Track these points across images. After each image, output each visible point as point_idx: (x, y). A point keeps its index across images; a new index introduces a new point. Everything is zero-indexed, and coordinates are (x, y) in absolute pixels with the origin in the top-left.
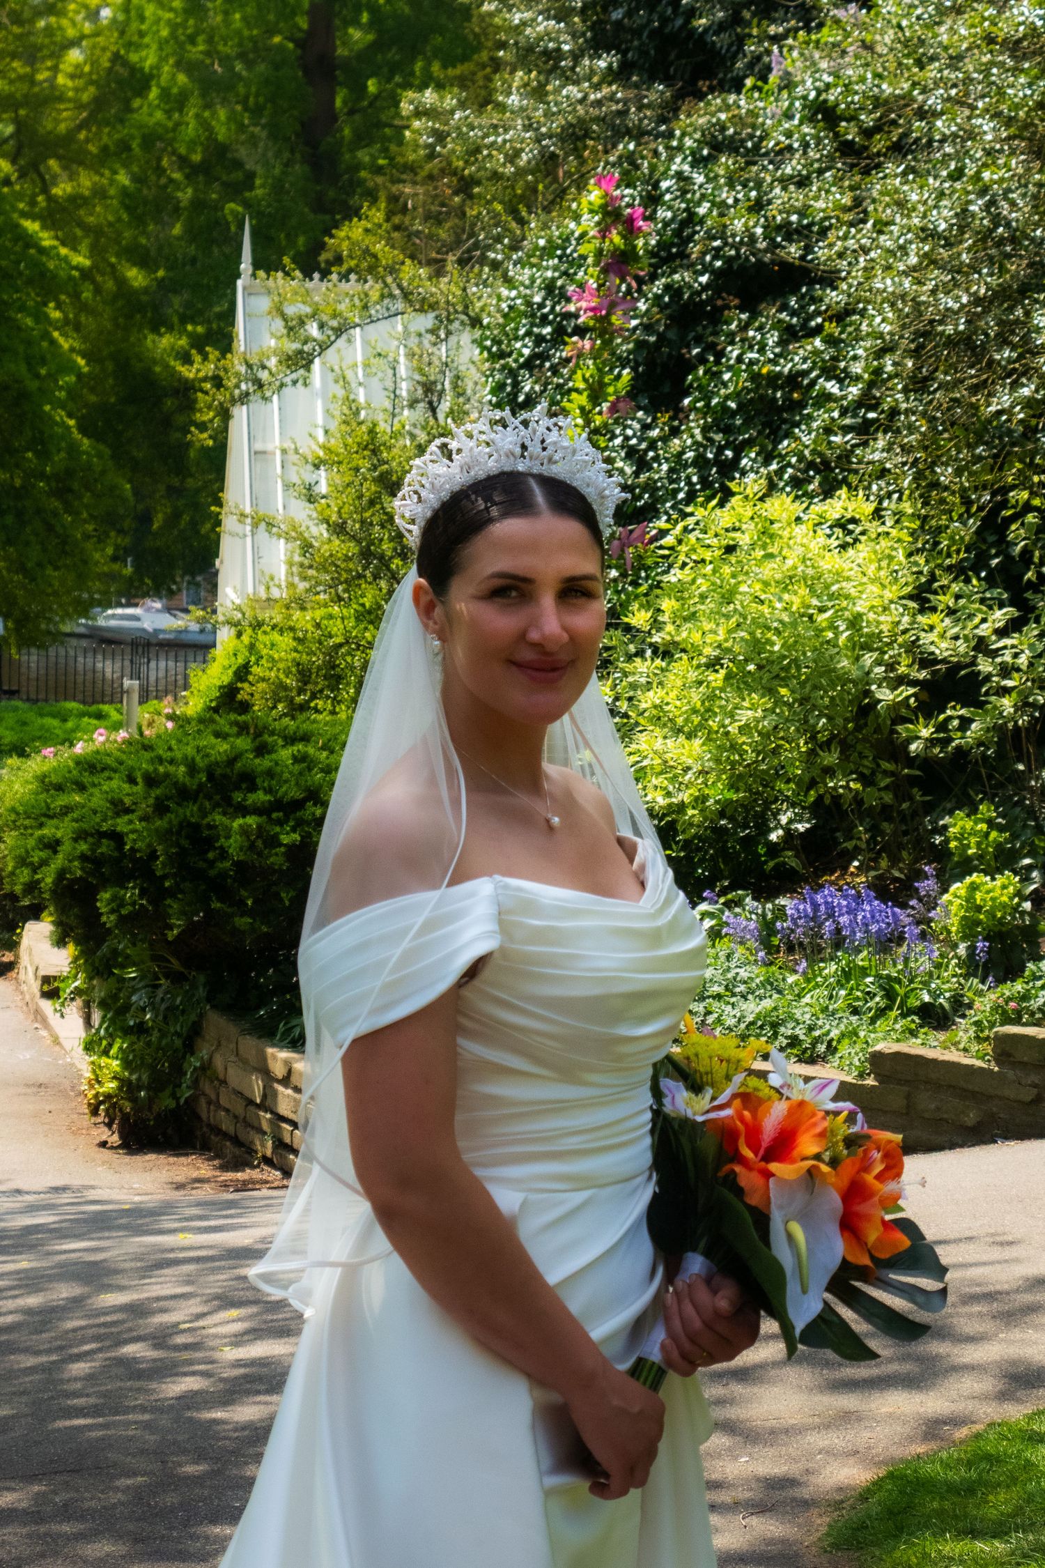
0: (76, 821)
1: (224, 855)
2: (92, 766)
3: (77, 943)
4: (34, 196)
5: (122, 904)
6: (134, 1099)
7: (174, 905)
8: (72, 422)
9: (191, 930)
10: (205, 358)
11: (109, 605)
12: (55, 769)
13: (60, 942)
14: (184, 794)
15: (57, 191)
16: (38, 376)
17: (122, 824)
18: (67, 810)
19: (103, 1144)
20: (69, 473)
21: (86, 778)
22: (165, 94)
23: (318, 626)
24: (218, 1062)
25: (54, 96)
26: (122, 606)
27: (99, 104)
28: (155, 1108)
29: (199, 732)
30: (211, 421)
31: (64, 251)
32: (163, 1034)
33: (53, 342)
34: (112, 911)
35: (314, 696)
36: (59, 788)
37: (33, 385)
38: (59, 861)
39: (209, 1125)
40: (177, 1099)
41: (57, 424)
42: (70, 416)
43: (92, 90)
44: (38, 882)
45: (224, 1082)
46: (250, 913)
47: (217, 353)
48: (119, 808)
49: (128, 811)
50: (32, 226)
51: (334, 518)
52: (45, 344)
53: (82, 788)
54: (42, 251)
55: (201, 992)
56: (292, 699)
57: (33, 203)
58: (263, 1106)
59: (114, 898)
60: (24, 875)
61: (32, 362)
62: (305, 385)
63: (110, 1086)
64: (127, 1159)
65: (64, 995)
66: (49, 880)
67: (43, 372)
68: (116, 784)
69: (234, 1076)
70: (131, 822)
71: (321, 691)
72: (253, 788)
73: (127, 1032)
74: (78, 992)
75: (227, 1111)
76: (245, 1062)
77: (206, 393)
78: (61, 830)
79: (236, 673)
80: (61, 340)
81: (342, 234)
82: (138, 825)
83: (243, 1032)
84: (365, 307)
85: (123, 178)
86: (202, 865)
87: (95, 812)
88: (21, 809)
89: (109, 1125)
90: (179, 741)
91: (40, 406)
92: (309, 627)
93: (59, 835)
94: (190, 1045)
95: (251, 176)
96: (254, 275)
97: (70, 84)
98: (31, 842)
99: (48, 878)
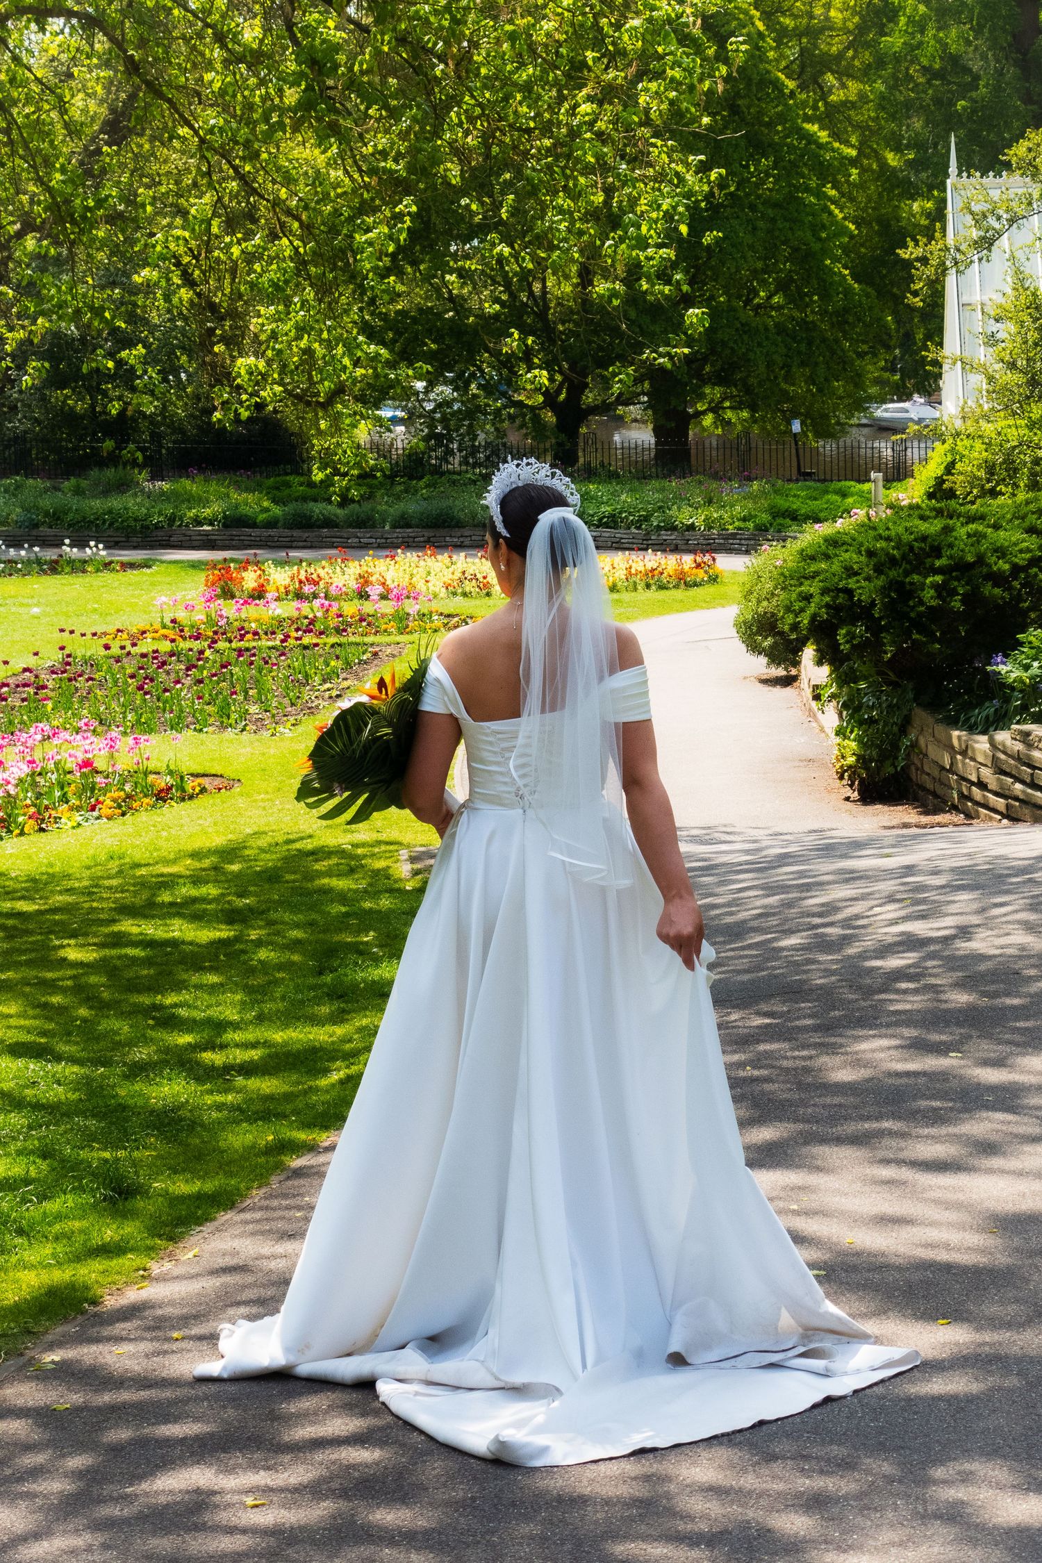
0: (821, 581)
1: (921, 602)
2: (834, 542)
3: (830, 664)
4: (816, 102)
5: (854, 637)
6: (867, 769)
7: (886, 638)
8: (847, 272)
9: (900, 652)
10: (917, 244)
11: (884, 401)
12: (810, 545)
13: (819, 663)
14: (893, 561)
15: (833, 98)
16: (820, 239)
17: (852, 583)
18: (816, 574)
19: (847, 799)
20: (846, 310)
21: (831, 551)
22: (911, 20)
23: (999, 434)
24: (922, 741)
25: (828, 25)
26: (892, 401)
27: (862, 29)
28: (882, 774)
29: (910, 515)
30: (921, 289)
31: (836, 145)
32: (886, 724)
33: (831, 213)
34: (847, 642)
35: (998, 484)
36: (813, 558)
37: (816, 246)
38: (812, 608)
39: (917, 785)
40: (896, 767)
41: (835, 273)
42: (846, 267)
43: (856, 19)
44: (799, 623)
45: (926, 755)
46: (939, 641)
47: (925, 240)
48: (850, 572)
49: (856, 574)
50: (813, 128)
51: (1007, 358)
52: (825, 216)
53: (827, 557)
54: (820, 146)
55: (911, 695)
56: (983, 486)
57: (815, 108)
58: (951, 771)
59: (848, 633)
60: (790, 619)
61: (816, 228)
62: (988, 261)
63: (851, 760)
64: (863, 808)
65: (823, 699)
66: (806, 622)
67: (824, 235)
68: (850, 556)
69: (933, 751)
70: (858, 581)
71: (1004, 480)
72: (939, 557)
73: (861, 723)
74: (833, 696)
75: (928, 774)
76: (939, 741)
77: (918, 269)
78: (813, 588)
79: (946, 468)
80: (837, 211)
81: (1012, 152)
82: (863, 583)
83: (938, 721)
84: (1030, 204)
85: (880, 86)
86: (906, 609)
87: (834, 575)
88: (787, 574)
89: (851, 786)
90: (895, 523)
91: (822, 261)
92: (994, 436)
93: (812, 590)
94: (903, 730)
95: (977, 78)
96: (959, 175)
97: (840, 16)
98: (794, 596)
99: (805, 620)
